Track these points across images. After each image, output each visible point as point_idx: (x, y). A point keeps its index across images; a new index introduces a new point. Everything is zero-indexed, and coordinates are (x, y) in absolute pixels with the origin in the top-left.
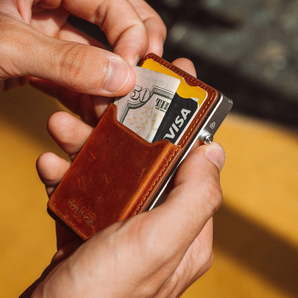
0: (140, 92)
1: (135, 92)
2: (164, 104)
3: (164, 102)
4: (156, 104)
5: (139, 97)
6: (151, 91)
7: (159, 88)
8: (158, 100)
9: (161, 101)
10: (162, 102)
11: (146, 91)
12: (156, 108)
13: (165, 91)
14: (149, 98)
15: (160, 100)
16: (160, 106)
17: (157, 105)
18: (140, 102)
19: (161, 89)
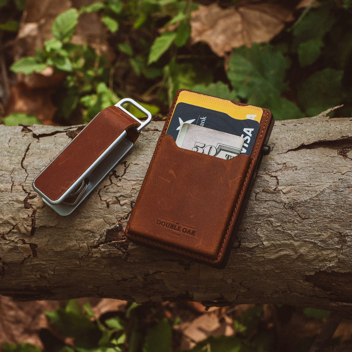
0: (203, 148)
1: (197, 148)
6: (217, 148)
8: (227, 156)
9: (231, 157)
14: (216, 153)
15: (229, 156)
19: (228, 147)
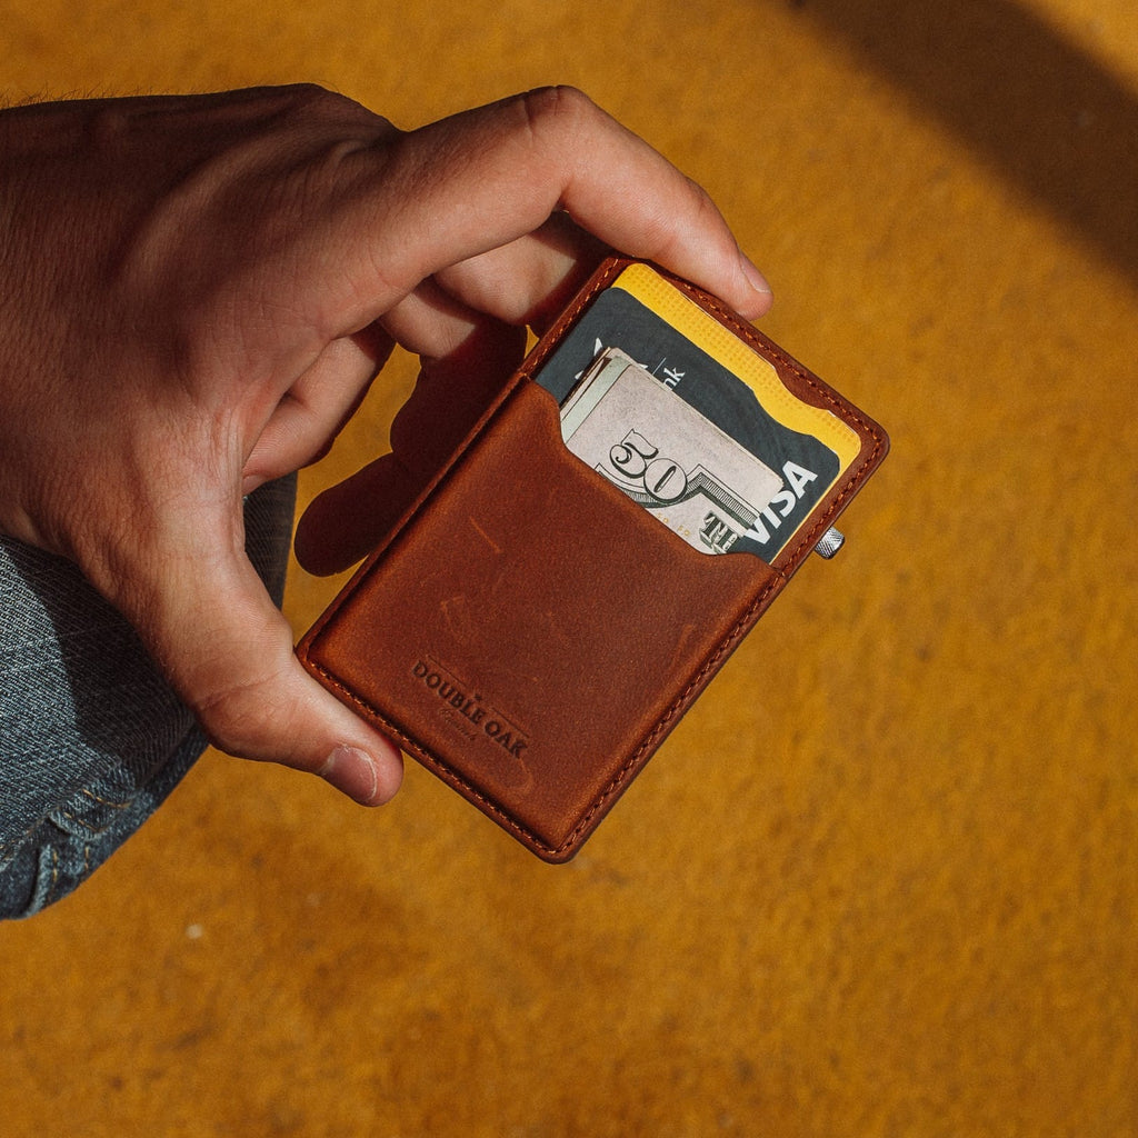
2: (730, 539)
3: (730, 532)
4: (704, 527)
5: (643, 474)
7: (720, 485)
10: (725, 529)
11: (673, 468)
12: (703, 539)
13: (740, 501)
16: (717, 539)
17: (707, 532)
18: (644, 491)
